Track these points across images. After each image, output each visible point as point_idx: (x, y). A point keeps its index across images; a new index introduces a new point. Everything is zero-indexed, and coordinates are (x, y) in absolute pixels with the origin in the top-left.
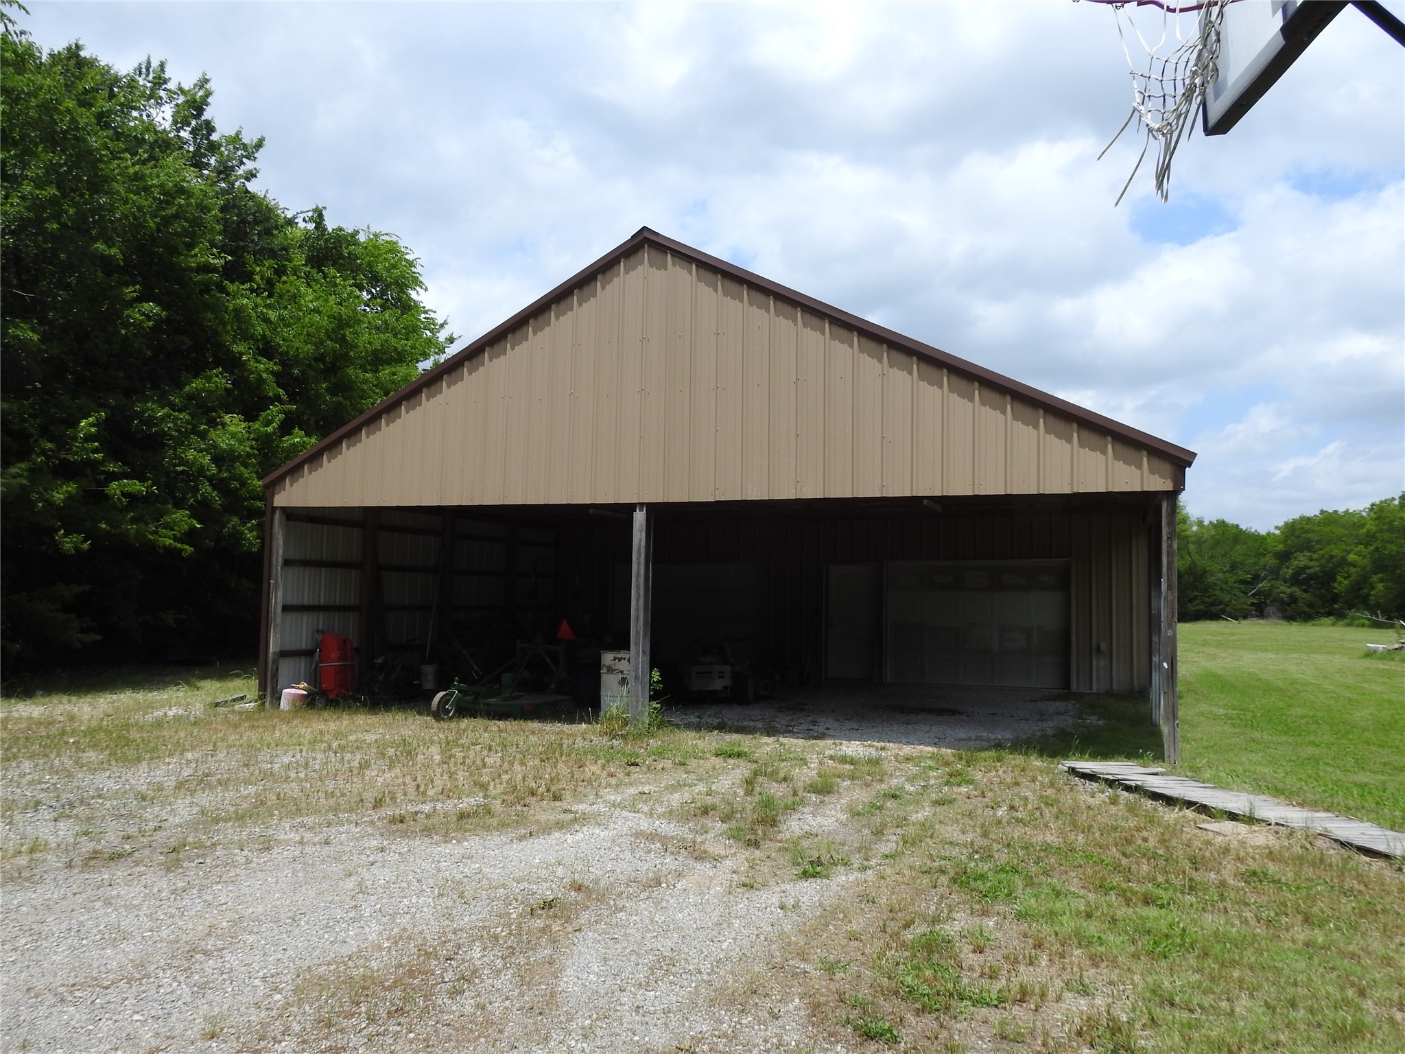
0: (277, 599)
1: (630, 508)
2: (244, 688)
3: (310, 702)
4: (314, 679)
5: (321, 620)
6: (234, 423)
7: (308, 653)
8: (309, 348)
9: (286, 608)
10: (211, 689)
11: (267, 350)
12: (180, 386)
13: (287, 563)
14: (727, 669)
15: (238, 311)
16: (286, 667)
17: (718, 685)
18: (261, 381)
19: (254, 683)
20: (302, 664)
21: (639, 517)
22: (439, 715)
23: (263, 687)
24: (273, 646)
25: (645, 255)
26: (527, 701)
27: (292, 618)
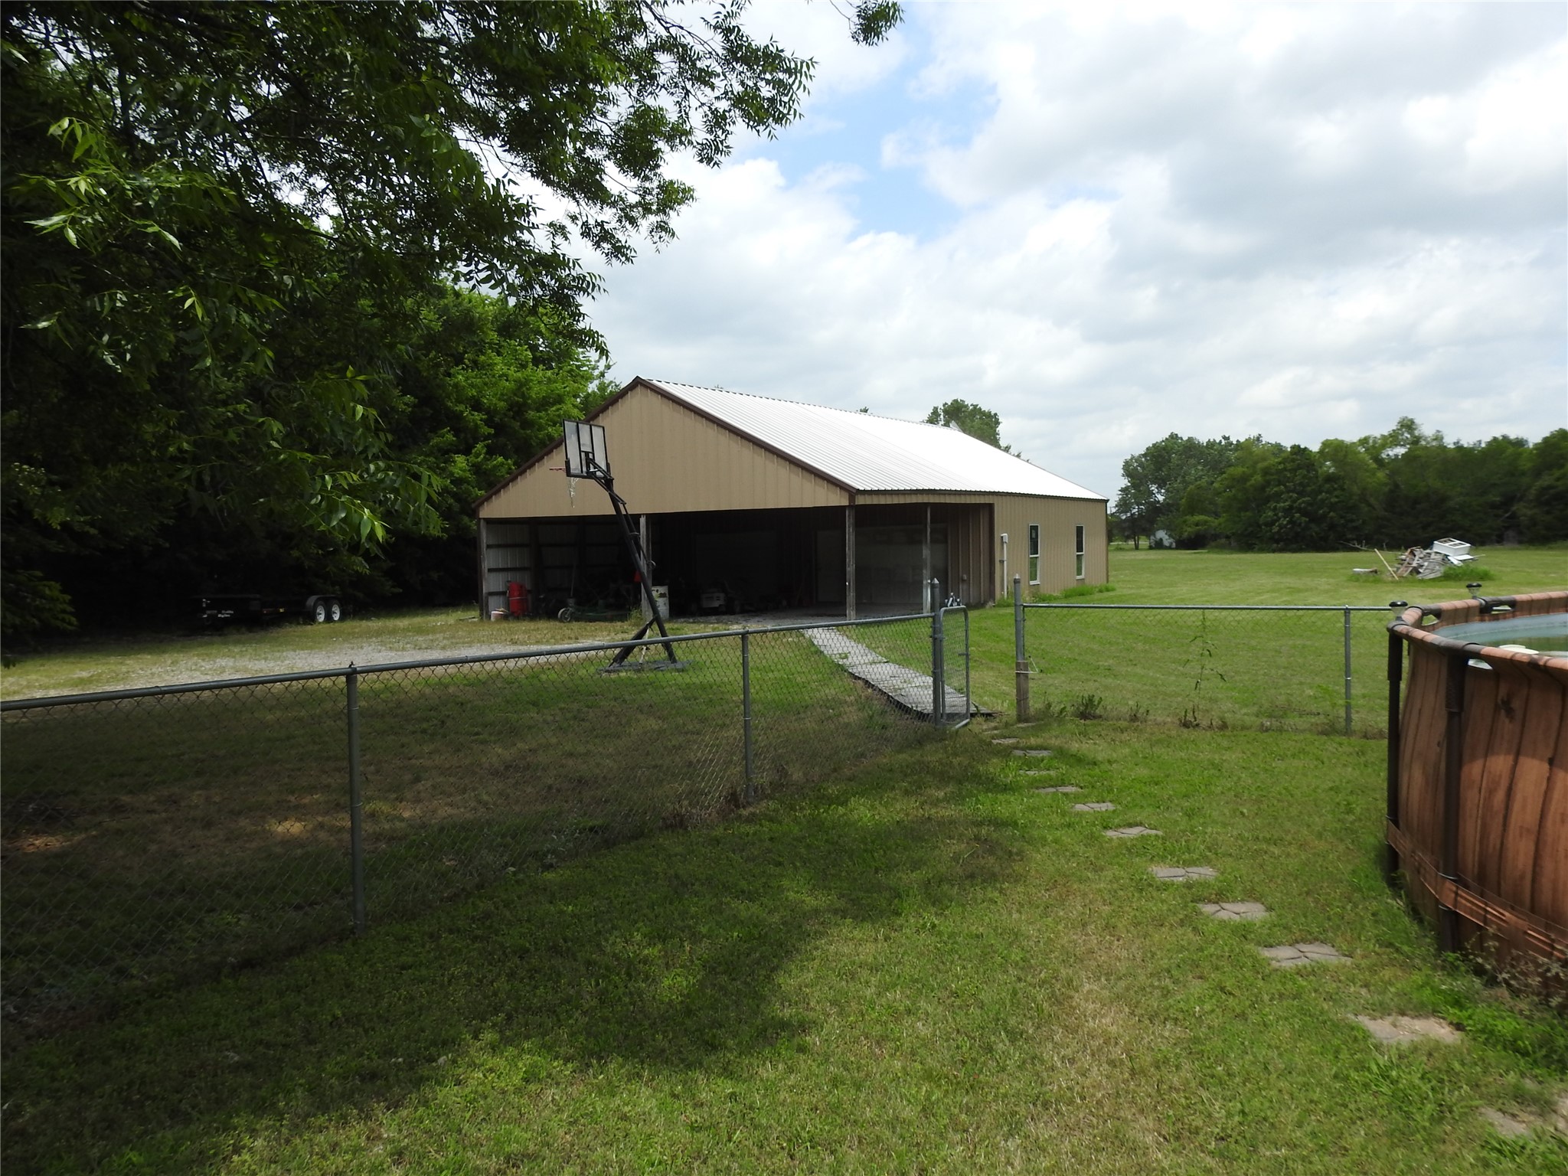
0: (486, 565)
1: (639, 516)
2: (473, 615)
3: (505, 617)
4: (508, 605)
5: (509, 576)
6: (460, 460)
7: (503, 593)
8: (502, 404)
9: (490, 570)
10: (460, 614)
11: (477, 406)
12: (428, 441)
13: (488, 547)
14: (722, 595)
15: (456, 386)
16: (492, 601)
17: (716, 604)
18: (477, 426)
19: (478, 609)
20: (501, 599)
21: (643, 520)
22: (561, 621)
23: (481, 610)
24: (485, 589)
25: (639, 389)
26: (609, 614)
27: (493, 575)
